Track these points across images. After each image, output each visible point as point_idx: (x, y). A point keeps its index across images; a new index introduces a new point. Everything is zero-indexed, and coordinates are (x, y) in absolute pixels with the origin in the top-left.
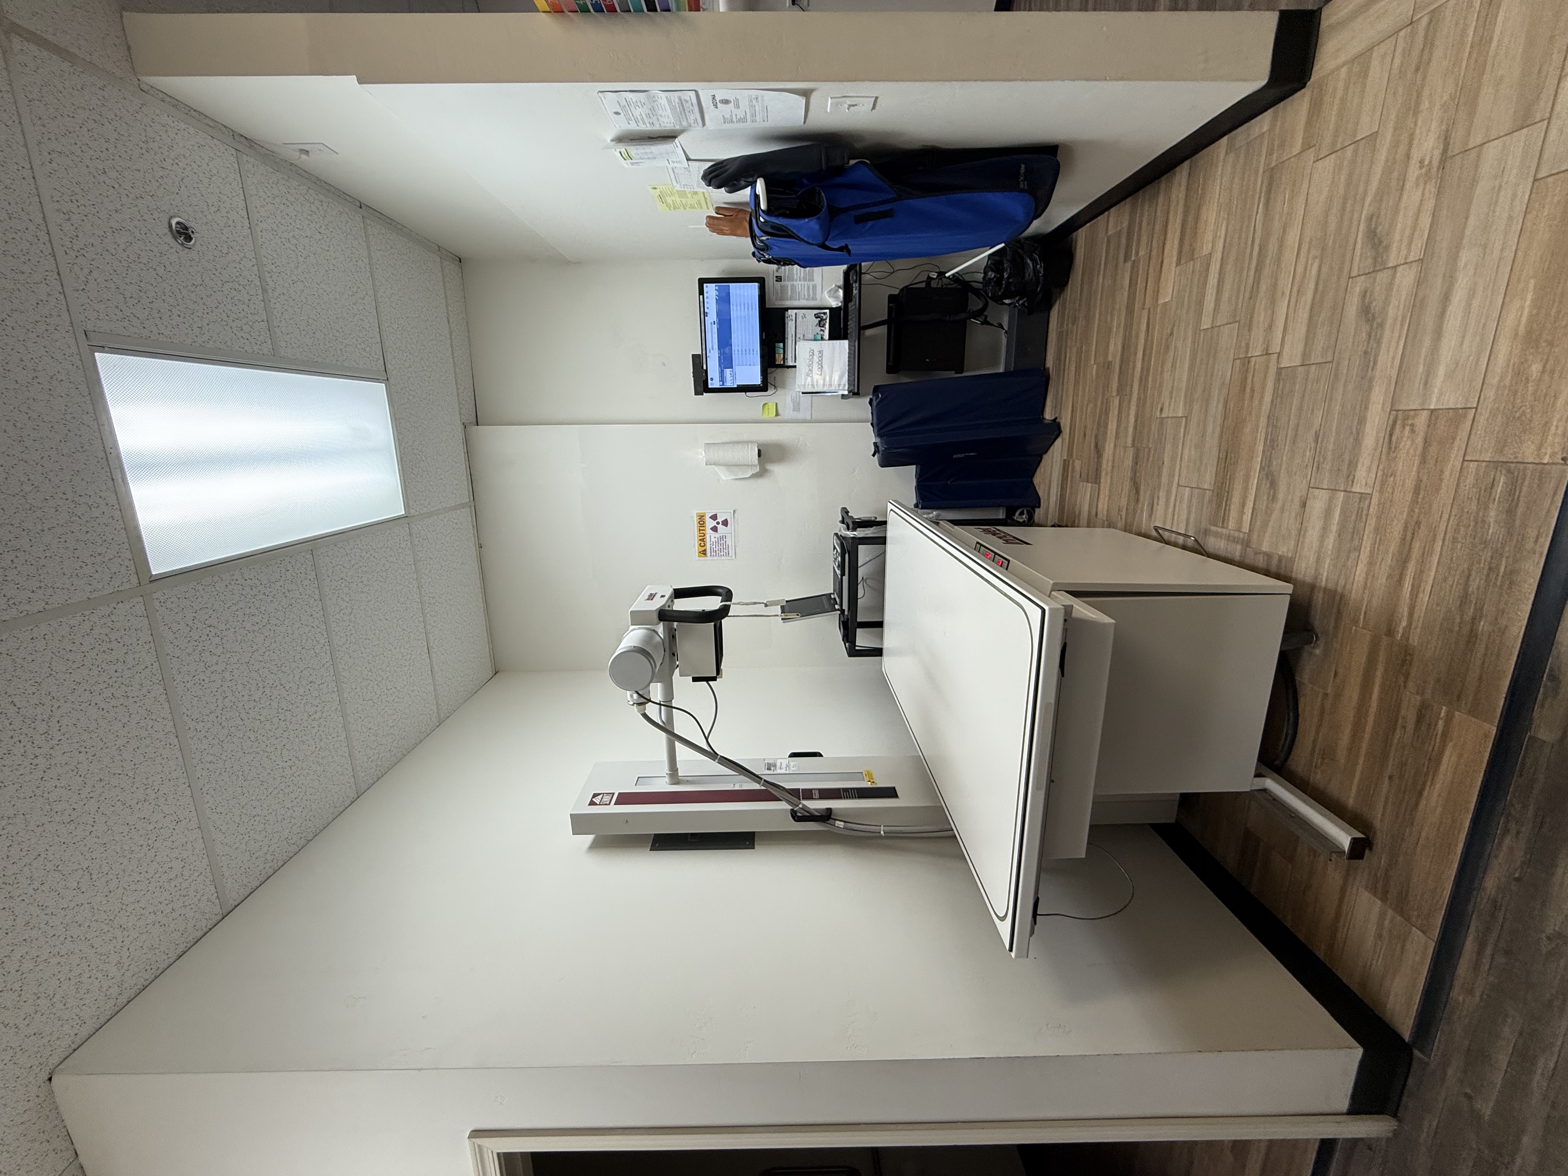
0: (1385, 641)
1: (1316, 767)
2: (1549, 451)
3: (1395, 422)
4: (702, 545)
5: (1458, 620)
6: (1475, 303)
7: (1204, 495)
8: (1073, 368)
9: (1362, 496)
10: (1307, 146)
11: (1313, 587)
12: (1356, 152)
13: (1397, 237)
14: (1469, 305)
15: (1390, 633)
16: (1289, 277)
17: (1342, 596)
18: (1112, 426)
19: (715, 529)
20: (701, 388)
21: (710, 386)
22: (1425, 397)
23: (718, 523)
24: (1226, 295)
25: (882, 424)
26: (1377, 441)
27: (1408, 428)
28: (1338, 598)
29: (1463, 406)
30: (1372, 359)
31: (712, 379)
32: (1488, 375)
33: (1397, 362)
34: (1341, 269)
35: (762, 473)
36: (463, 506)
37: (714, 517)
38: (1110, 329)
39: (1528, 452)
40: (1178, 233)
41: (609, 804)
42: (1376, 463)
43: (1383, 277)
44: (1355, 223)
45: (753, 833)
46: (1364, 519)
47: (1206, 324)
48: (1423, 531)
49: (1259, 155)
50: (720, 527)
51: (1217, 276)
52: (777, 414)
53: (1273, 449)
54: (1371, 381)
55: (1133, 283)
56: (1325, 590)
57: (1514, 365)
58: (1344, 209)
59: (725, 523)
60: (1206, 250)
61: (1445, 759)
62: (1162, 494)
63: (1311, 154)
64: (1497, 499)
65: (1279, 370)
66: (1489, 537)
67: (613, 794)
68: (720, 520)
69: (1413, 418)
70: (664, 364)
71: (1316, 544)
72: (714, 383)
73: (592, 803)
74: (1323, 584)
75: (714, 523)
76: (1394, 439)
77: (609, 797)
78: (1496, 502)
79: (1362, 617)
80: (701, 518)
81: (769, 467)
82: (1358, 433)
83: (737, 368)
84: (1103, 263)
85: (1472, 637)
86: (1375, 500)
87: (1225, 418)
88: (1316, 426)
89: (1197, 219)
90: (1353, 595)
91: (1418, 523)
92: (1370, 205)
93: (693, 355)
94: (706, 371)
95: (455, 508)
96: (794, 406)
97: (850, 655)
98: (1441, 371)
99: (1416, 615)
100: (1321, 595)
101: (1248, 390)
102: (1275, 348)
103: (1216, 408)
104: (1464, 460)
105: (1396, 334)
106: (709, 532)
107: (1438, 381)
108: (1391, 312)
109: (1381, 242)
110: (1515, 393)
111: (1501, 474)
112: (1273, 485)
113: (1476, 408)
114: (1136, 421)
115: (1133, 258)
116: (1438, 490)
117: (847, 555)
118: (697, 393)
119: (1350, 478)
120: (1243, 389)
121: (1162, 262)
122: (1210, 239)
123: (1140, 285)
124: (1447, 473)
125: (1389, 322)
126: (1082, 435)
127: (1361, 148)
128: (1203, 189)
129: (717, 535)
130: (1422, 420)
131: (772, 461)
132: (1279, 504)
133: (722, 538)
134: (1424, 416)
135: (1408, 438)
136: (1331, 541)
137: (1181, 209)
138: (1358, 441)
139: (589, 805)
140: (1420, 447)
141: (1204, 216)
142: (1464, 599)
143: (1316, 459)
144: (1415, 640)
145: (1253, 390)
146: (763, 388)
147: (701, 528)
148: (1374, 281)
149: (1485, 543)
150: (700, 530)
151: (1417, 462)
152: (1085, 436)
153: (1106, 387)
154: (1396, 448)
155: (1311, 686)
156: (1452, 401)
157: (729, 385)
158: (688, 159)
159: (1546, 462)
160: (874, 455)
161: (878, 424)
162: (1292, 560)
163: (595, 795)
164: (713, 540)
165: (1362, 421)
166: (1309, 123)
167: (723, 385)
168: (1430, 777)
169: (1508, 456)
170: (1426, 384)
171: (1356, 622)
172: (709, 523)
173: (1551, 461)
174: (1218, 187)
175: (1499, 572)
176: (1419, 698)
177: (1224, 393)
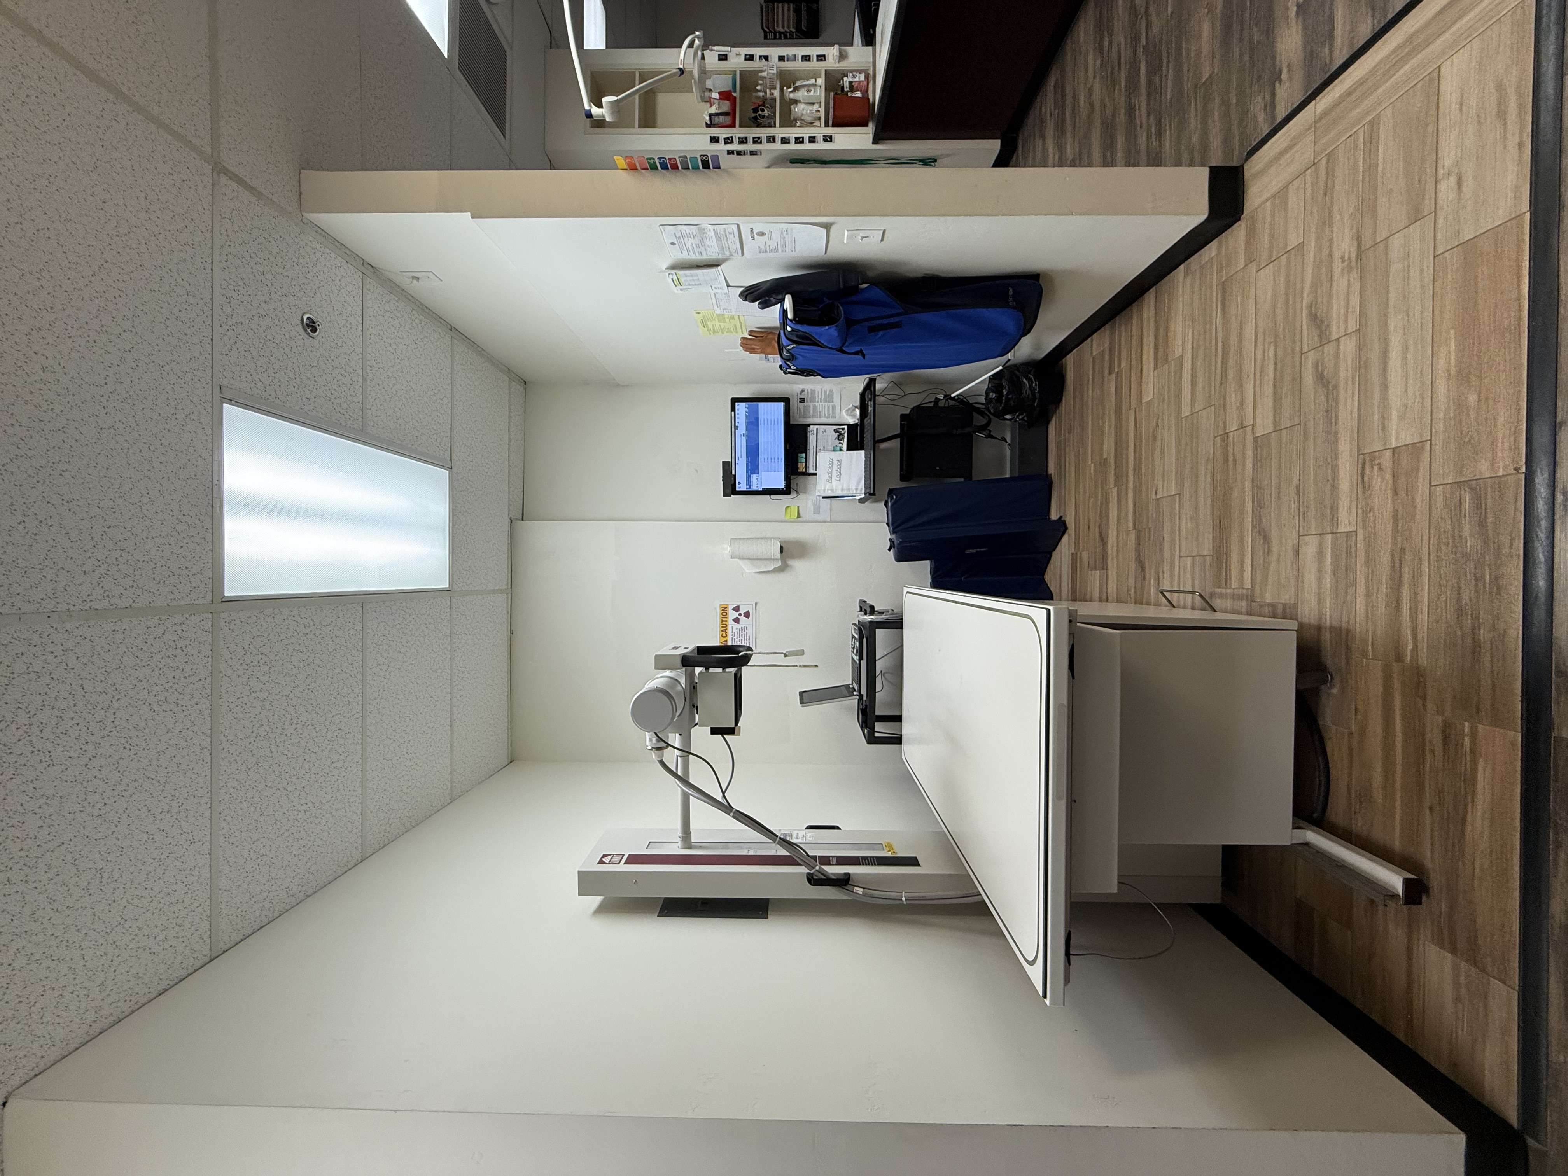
0: (1396, 667)
1: (1355, 813)
2: (1501, 464)
3: (1364, 464)
4: (724, 635)
5: (1459, 633)
6: (1410, 356)
7: (1205, 561)
8: (1073, 469)
9: (1348, 534)
10: (1249, 261)
11: (1319, 628)
12: (1288, 259)
13: (1335, 315)
14: (1405, 358)
15: (1399, 658)
16: (1251, 362)
17: (1348, 631)
18: (1113, 514)
19: (737, 620)
20: (729, 491)
21: (737, 489)
22: (1385, 440)
23: (740, 615)
24: (1200, 386)
25: (896, 524)
26: (1352, 482)
27: (1376, 468)
28: (1344, 632)
29: (1419, 440)
30: (1333, 415)
31: (740, 483)
32: (1435, 411)
33: (1355, 414)
34: (1293, 350)
35: (783, 568)
36: (501, 591)
37: (737, 609)
38: (1103, 431)
39: (1484, 469)
40: (1152, 345)
41: (619, 863)
42: (1354, 503)
43: (1329, 349)
44: (1298, 312)
45: (767, 900)
46: (1354, 555)
47: (1186, 411)
48: (1408, 557)
49: (1212, 274)
50: (742, 618)
51: (1190, 371)
52: (799, 516)
53: (1261, 508)
54: (1336, 433)
55: (1118, 390)
56: (1332, 629)
57: (1453, 400)
58: (1287, 302)
59: (747, 615)
60: (1178, 352)
61: (1480, 776)
62: (1166, 568)
63: (1253, 267)
64: (1467, 515)
65: (1255, 439)
66: (1469, 550)
67: (623, 855)
68: (742, 611)
69: (1380, 458)
70: (697, 471)
71: (1314, 586)
72: (741, 486)
73: (601, 862)
74: (1328, 623)
75: (736, 615)
76: (1366, 479)
77: (620, 858)
78: (1467, 518)
79: (1370, 648)
80: (724, 610)
81: (791, 562)
82: (1334, 480)
83: (763, 474)
84: (1091, 380)
85: (1476, 645)
86: (1360, 536)
87: (1214, 489)
88: (1296, 481)
89: (1167, 330)
90: (1358, 630)
91: (1403, 550)
92: (1308, 296)
93: (723, 462)
94: (735, 476)
95: (494, 592)
96: (814, 509)
97: (869, 742)
98: (1394, 413)
99: (1420, 637)
100: (1328, 635)
101: (1231, 459)
102: (1249, 421)
103: (1205, 481)
104: (1430, 486)
105: (1350, 392)
106: (731, 622)
107: (1394, 425)
108: (1342, 374)
109: (1322, 321)
110: (1461, 422)
111: (1465, 491)
112: (1266, 539)
113: (1431, 440)
114: (1135, 505)
115: (1116, 370)
116: (1413, 517)
117: (865, 640)
118: (726, 495)
119: (1334, 520)
120: (1226, 460)
121: (1142, 370)
122: (1180, 343)
123: (1125, 390)
124: (1418, 499)
125: (1342, 383)
126: (1086, 527)
127: (1293, 258)
128: (1169, 307)
129: (739, 626)
130: (1386, 459)
131: (792, 557)
132: (1274, 557)
133: (743, 629)
134: (1388, 454)
135: (1377, 476)
136: (1328, 580)
137: (1152, 325)
138: (1334, 487)
139: (598, 863)
140: (1391, 482)
141: (1172, 327)
142: (1460, 612)
143: (1301, 510)
144: (1424, 660)
145: (1235, 460)
146: (786, 491)
147: (724, 619)
148: (1323, 353)
149: (1465, 555)
150: (722, 621)
151: (1390, 495)
152: (1089, 527)
153: (1105, 481)
154: (1369, 487)
155: (1334, 728)
156: (1407, 437)
157: (755, 488)
158: (728, 286)
159: (1501, 474)
160: (890, 550)
161: (893, 524)
162: (1295, 605)
163: (605, 856)
164: (735, 631)
165: (1335, 469)
166: (1248, 243)
167: (750, 488)
168: (1469, 798)
169: (1468, 475)
170: (1384, 428)
171: (1365, 654)
172: (733, 615)
173: (1505, 474)
174: (1181, 303)
175: (1485, 581)
176: (1440, 718)
177: (1210, 468)
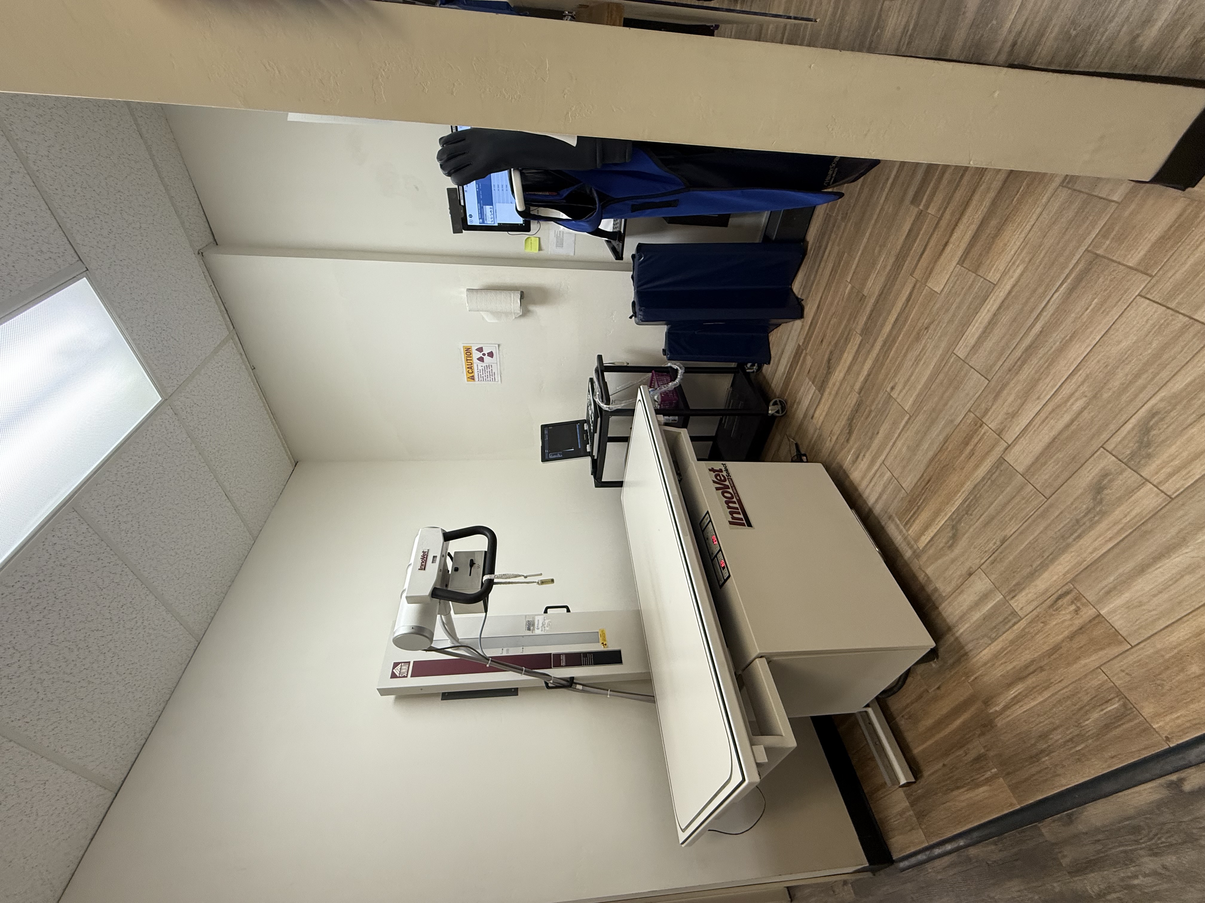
0: (980, 704)
1: (903, 716)
2: (1161, 724)
3: (1067, 593)
4: (470, 371)
5: (1033, 742)
6: (1188, 579)
7: (900, 491)
8: (830, 265)
9: (1014, 613)
11: (950, 629)
13: (1165, 456)
14: (1181, 575)
15: (987, 702)
16: (1053, 387)
17: (966, 654)
18: (848, 357)
19: (481, 359)
20: (460, 226)
21: (469, 224)
22: (1100, 601)
23: (484, 354)
24: (989, 344)
26: (1047, 590)
27: (1073, 607)
28: (962, 652)
29: (1124, 635)
30: (1079, 531)
31: (471, 216)
32: (1157, 637)
33: (1096, 555)
35: (525, 312)
37: (480, 350)
38: (874, 264)
39: (1147, 709)
40: (974, 227)
42: (1036, 604)
43: (1129, 477)
46: (1007, 627)
47: (961, 351)
48: (1043, 675)
50: (486, 358)
51: (990, 315)
52: (540, 249)
53: (967, 513)
54: (1068, 546)
55: (912, 236)
56: (957, 639)
57: (1181, 651)
59: (491, 354)
60: (994, 276)
62: (868, 457)
64: (1105, 711)
65: (1001, 460)
66: (1084, 724)
68: (486, 352)
69: (1083, 605)
71: (965, 607)
72: (474, 220)
74: (958, 634)
75: (480, 355)
76: (1060, 603)
78: (1102, 713)
79: (973, 678)
80: (468, 351)
81: (532, 308)
82: (1036, 571)
83: (498, 206)
85: (1035, 758)
86: (1022, 624)
87: (941, 450)
88: (1008, 532)
89: (1000, 230)
90: (975, 660)
91: (1042, 669)
93: (448, 189)
94: (464, 206)
95: (216, 351)
96: (557, 242)
97: (597, 486)
98: (1126, 596)
99: (1008, 712)
100: (952, 639)
101: (970, 448)
102: (1010, 437)
103: (936, 435)
104: (1099, 667)
105: (1109, 534)
106: (476, 362)
107: (1118, 601)
108: (1118, 513)
110: (1167, 668)
111: (1119, 700)
112: (955, 538)
113: (1132, 647)
114: (869, 375)
115: (921, 207)
116: (1069, 664)
118: (456, 231)
119: (1014, 592)
120: (966, 442)
121: (946, 244)
122: (1002, 268)
123: (917, 246)
124: (1083, 662)
125: (1111, 518)
126: (820, 338)
129: (484, 364)
130: (1088, 613)
132: (952, 555)
133: (487, 367)
134: (1092, 612)
135: (1070, 613)
136: (977, 616)
137: (987, 203)
138: (1032, 576)
139: (391, 678)
140: (1074, 628)
141: (1007, 234)
142: (1044, 736)
143: (995, 555)
144: (1000, 722)
145: (972, 453)
146: (525, 228)
147: (468, 358)
149: (1078, 725)
150: (467, 360)
151: (1066, 633)
152: (822, 341)
153: (854, 317)
154: (1057, 609)
156: (1118, 622)
159: (1154, 727)
160: (631, 317)
162: (944, 599)
164: (480, 368)
165: (1044, 566)
167: (483, 222)
169: (1132, 697)
170: (1108, 593)
171: (967, 675)
172: (476, 355)
173: (1157, 730)
175: (1075, 747)
177: (948, 430)
